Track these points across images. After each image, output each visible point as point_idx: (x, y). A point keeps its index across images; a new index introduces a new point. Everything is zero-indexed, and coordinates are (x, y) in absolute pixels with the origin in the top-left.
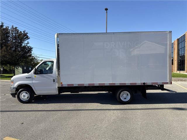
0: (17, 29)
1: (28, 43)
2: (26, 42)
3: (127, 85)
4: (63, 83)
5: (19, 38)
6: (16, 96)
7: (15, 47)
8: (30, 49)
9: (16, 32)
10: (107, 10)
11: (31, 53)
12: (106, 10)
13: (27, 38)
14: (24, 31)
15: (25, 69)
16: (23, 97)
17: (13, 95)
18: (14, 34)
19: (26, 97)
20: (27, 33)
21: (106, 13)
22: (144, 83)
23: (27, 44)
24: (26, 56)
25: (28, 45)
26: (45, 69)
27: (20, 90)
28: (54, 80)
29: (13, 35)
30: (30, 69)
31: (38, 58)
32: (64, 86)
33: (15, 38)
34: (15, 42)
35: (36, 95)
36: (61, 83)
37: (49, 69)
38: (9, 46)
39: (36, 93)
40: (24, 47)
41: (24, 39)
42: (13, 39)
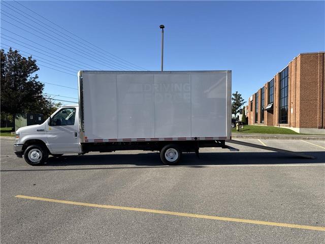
0: (18, 53)
1: (38, 77)
2: (33, 75)
3: (174, 140)
4: (88, 137)
5: (21, 68)
6: (23, 156)
7: (14, 84)
8: (40, 87)
9: (17, 58)
10: (164, 27)
11: (41, 92)
12: (161, 28)
13: (36, 68)
14: (29, 58)
15: (32, 118)
16: (32, 157)
17: (19, 154)
18: (13, 63)
19: (37, 158)
20: (35, 61)
21: (161, 33)
22: (196, 138)
23: (35, 78)
24: (33, 97)
25: (37, 80)
26: (64, 119)
27: (28, 148)
28: (76, 133)
29: (11, 63)
30: (40, 119)
31: (52, 101)
32: (89, 142)
33: (15, 68)
34: (15, 75)
35: (50, 154)
36: (86, 138)
37: (69, 119)
38: (6, 82)
39: (51, 152)
40: (30, 83)
41: (30, 70)
42: (11, 70)
